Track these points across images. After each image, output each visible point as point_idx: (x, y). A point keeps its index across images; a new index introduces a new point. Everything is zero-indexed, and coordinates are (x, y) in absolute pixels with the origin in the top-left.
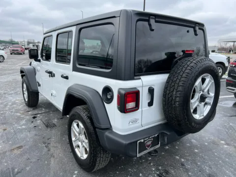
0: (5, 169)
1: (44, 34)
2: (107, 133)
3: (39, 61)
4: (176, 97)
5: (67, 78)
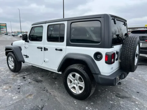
0: (32, 107)
1: (32, 25)
2: (99, 76)
3: (28, 42)
4: (130, 55)
5: (61, 50)
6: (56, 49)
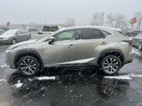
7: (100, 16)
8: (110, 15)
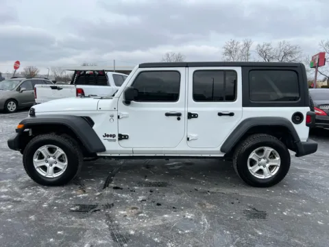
1: (140, 68)
5: (232, 114)
6: (220, 114)
7: (241, 48)
8: (265, 47)
